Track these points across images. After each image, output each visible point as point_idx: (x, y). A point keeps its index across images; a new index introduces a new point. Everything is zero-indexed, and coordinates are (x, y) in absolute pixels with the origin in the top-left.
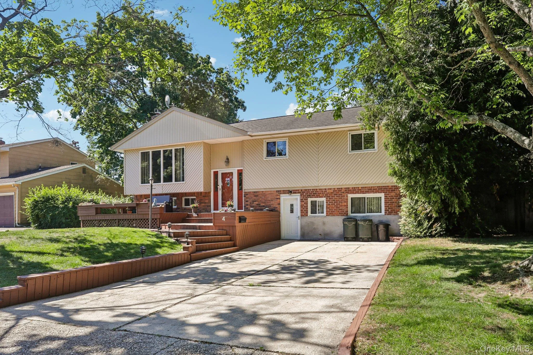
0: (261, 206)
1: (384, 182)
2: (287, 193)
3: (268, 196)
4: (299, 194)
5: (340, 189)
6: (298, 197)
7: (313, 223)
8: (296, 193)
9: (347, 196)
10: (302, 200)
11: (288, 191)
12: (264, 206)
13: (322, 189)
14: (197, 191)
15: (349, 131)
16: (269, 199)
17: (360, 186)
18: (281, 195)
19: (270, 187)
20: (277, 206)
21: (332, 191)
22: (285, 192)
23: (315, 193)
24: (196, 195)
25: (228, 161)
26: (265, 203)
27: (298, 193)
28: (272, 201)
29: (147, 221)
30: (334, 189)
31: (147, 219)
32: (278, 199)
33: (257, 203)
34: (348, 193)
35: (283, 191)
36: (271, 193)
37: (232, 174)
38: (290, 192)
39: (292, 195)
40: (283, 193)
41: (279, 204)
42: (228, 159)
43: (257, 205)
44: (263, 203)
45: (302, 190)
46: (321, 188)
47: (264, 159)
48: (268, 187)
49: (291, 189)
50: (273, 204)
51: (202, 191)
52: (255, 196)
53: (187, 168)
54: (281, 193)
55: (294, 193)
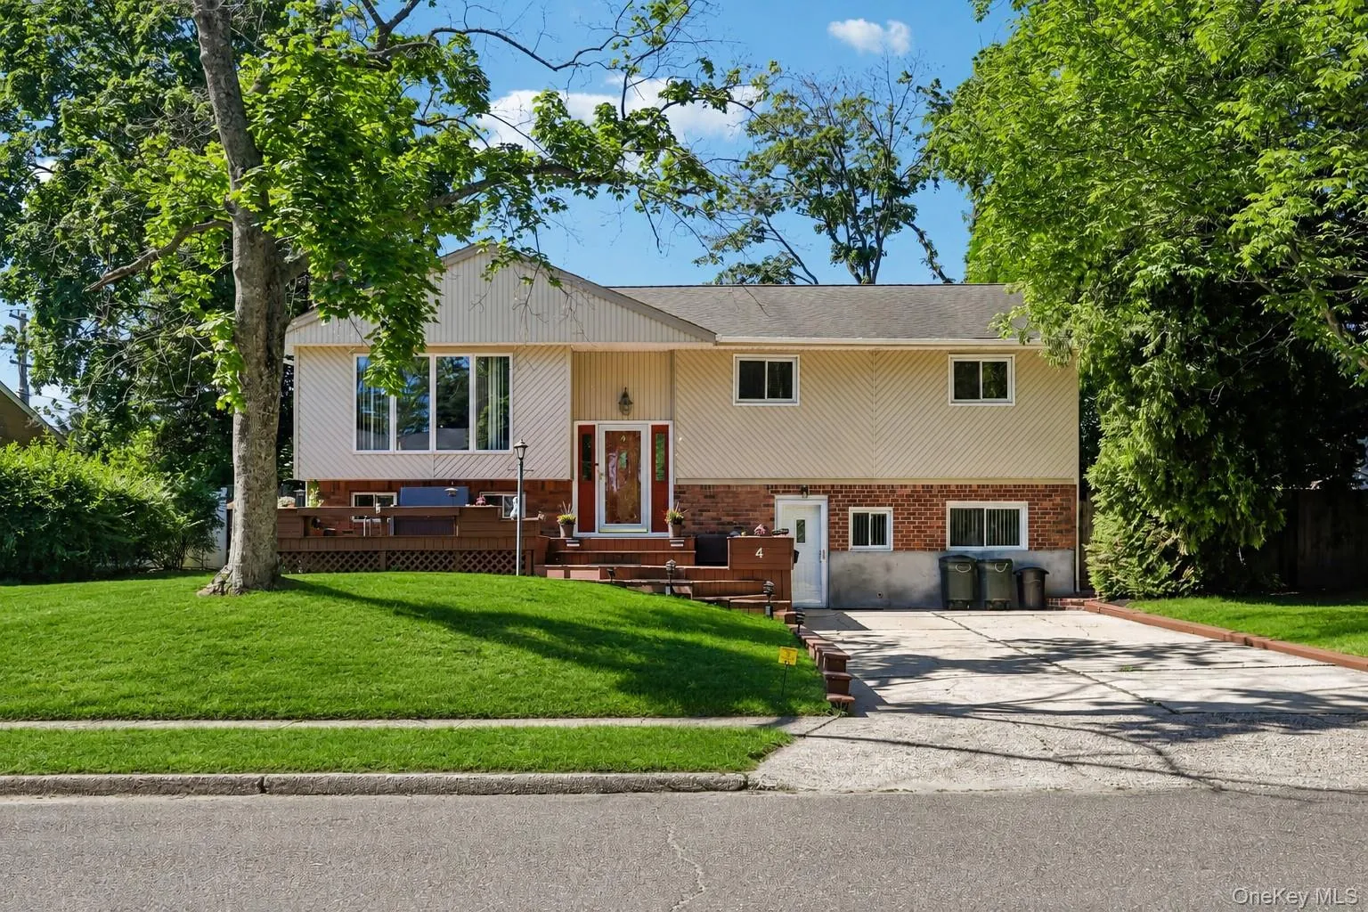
0: (723, 524)
1: (1028, 476)
2: (795, 493)
3: (742, 497)
4: (826, 497)
5: (928, 489)
6: (821, 500)
7: (860, 568)
8: (818, 493)
9: (944, 505)
10: (831, 513)
11: (798, 486)
12: (730, 523)
13: (884, 486)
14: (551, 477)
15: (951, 353)
16: (747, 506)
17: (974, 483)
18: (777, 497)
19: (750, 476)
20: (767, 524)
21: (909, 491)
22: (787, 489)
23: (869, 494)
25: (625, 402)
26: (733, 515)
27: (824, 493)
28: (754, 510)
29: (509, 557)
30: (915, 486)
31: (509, 553)
32: (768, 506)
33: (712, 515)
34: (948, 497)
35: (785, 486)
36: (753, 491)
37: (636, 436)
38: (803, 490)
39: (810, 497)
40: (784, 492)
41: (772, 519)
42: (625, 395)
43: (713, 519)
44: (729, 515)
45: (833, 486)
46: (881, 483)
47: (735, 404)
48: (743, 476)
49: (804, 483)
50: (755, 520)
51: (567, 477)
52: (706, 497)
53: (518, 414)
54: (777, 492)
55: (812, 493)
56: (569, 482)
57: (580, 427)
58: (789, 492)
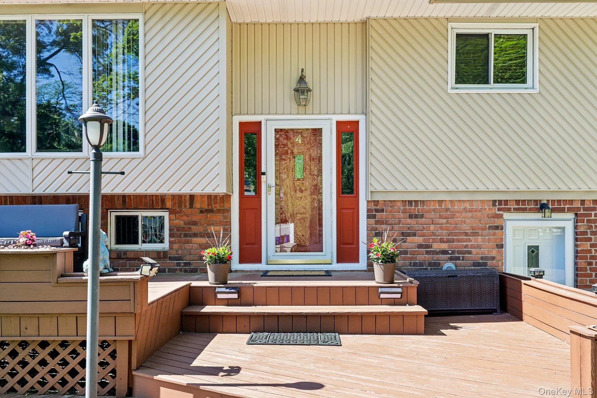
0: (435, 252)
2: (531, 210)
4: (572, 216)
8: (562, 210)
10: (579, 237)
11: (536, 201)
12: (444, 252)
14: (175, 191)
16: (466, 228)
18: (506, 215)
19: (472, 188)
20: (494, 253)
22: (522, 206)
24: (169, 204)
25: (302, 89)
26: (448, 241)
27: (569, 210)
28: (475, 234)
32: (497, 228)
33: (419, 240)
35: (517, 202)
36: (472, 209)
37: (315, 134)
38: (541, 207)
39: (552, 216)
40: (517, 210)
41: (501, 246)
42: (302, 79)
43: (420, 246)
44: (442, 241)
45: (583, 202)
47: (450, 91)
48: (462, 188)
49: (544, 199)
50: (479, 247)
51: (222, 190)
52: (411, 217)
53: (149, 103)
54: (509, 210)
55: (554, 210)
56: (226, 198)
57: (241, 124)
58: (524, 210)
